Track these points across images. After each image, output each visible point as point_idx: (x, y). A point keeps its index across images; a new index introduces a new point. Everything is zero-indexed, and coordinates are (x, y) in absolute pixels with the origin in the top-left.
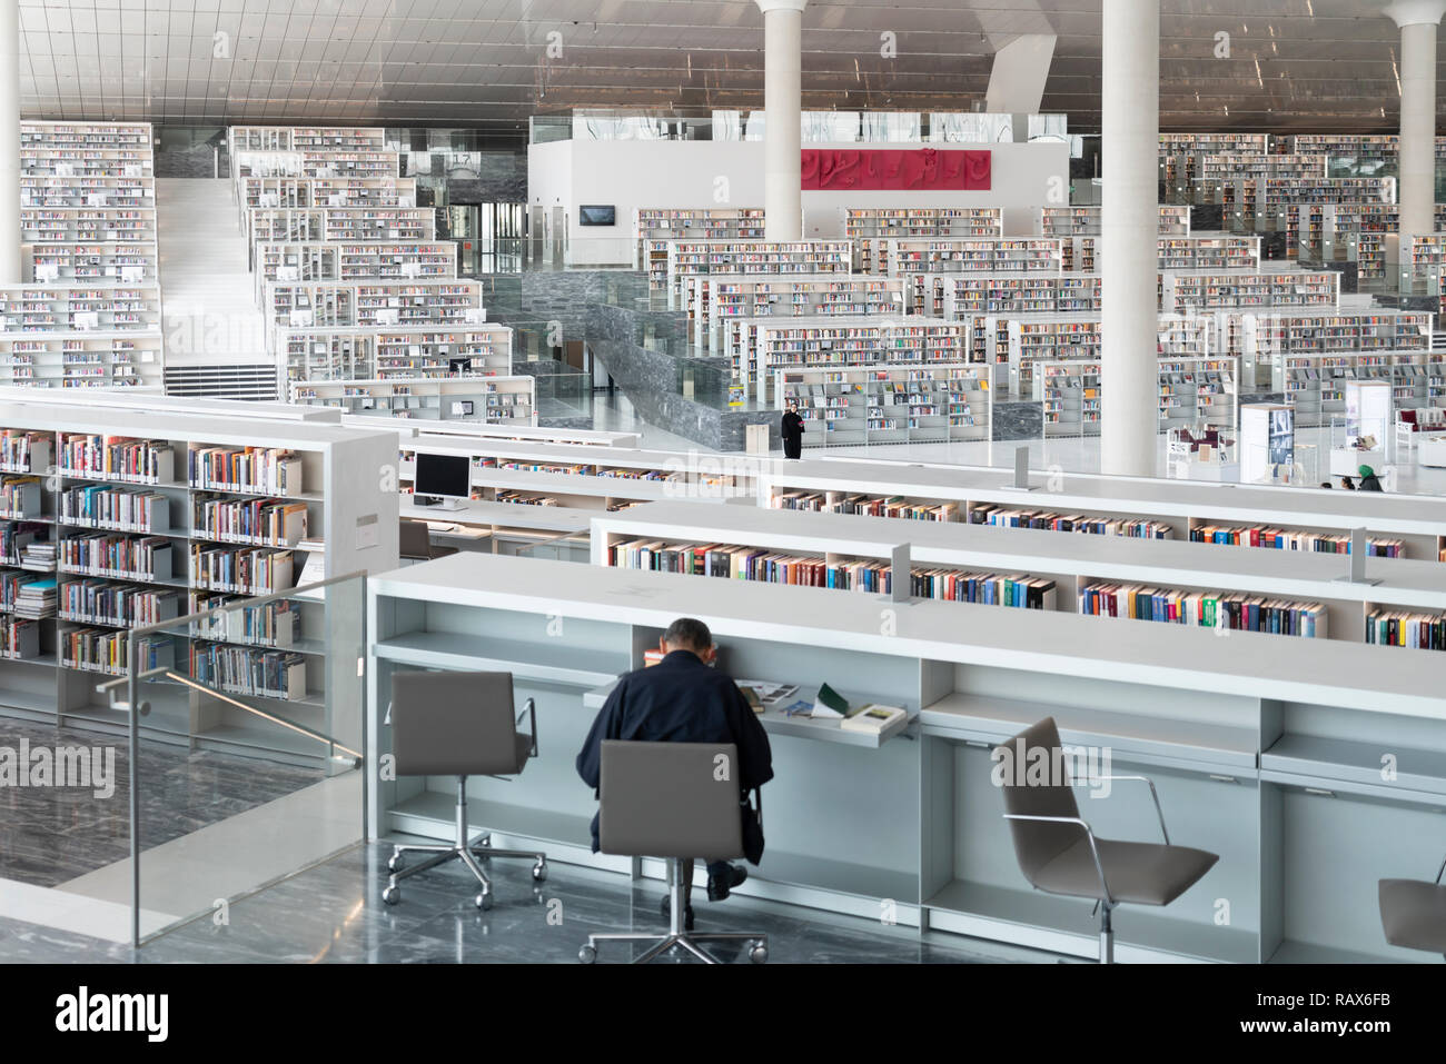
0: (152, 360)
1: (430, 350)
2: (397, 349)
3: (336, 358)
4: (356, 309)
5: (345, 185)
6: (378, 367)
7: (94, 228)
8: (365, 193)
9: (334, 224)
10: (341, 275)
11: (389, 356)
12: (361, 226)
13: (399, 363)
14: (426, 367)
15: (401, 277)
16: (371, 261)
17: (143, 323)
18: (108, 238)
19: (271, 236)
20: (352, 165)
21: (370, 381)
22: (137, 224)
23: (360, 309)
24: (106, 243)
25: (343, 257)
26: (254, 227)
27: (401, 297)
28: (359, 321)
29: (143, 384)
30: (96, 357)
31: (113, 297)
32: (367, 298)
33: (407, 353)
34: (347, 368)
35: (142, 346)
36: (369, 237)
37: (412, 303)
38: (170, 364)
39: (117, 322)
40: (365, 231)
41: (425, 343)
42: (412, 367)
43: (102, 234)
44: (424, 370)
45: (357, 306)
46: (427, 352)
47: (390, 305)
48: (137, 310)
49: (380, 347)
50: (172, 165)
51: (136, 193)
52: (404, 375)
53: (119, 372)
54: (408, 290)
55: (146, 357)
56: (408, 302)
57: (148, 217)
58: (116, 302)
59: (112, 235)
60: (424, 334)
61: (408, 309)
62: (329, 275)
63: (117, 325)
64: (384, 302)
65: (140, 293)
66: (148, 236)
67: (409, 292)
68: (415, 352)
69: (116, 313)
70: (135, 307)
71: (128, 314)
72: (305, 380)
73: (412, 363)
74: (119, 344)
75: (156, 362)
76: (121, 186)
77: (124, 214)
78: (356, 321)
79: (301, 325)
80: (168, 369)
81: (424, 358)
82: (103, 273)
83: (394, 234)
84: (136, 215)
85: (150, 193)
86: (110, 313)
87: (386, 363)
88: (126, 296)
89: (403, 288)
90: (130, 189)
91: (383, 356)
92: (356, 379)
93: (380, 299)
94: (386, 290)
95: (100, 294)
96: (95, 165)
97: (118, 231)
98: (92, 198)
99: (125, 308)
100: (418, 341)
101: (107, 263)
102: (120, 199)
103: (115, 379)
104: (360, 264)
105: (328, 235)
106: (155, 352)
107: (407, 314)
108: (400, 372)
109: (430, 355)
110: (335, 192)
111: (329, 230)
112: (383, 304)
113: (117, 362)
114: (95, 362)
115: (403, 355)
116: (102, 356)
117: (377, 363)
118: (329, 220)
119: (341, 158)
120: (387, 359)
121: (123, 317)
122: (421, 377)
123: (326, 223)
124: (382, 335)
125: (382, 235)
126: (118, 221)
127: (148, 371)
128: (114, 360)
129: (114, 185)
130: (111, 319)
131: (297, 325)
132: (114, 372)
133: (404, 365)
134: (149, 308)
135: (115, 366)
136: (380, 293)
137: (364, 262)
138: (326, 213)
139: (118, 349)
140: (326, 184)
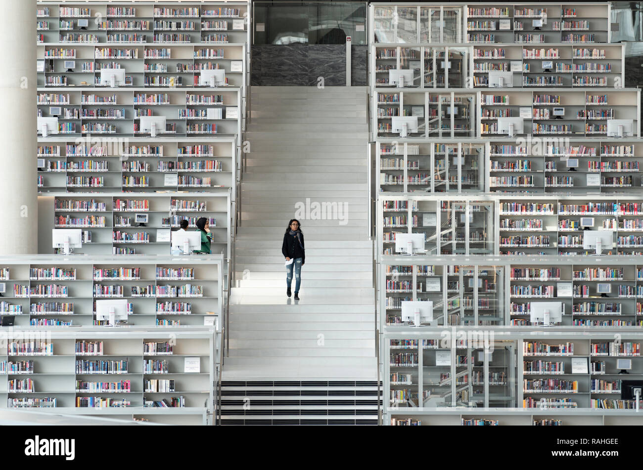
0: (198, 370)
1: (603, 366)
2: (552, 363)
3: (463, 374)
4: (508, 300)
5: (529, 101)
6: (523, 390)
7: (145, 170)
8: (562, 113)
9: (501, 165)
10: (498, 246)
11: (540, 372)
12: (542, 168)
13: (556, 384)
14: (597, 391)
15: (580, 251)
16: (545, 225)
17: (196, 314)
18: (166, 184)
19: (406, 182)
20: (550, 65)
21: (512, 410)
22: (208, 164)
23: (512, 300)
24: (159, 194)
25: (502, 218)
26: (378, 168)
27: (576, 283)
28: (512, 317)
29: (186, 405)
30: (120, 364)
31: (153, 276)
32: (525, 283)
33: (568, 369)
34: (479, 389)
35: (188, 350)
36: (555, 184)
37: (593, 291)
38: (228, 376)
39: (160, 312)
40: (549, 175)
41: (595, 354)
42: (576, 391)
43: (156, 178)
44: (594, 396)
45: (509, 296)
46: (598, 369)
47: (559, 294)
48: (188, 295)
49: (526, 359)
50: (282, 64)
51: (214, 114)
52: (563, 402)
53: (152, 388)
54: (587, 271)
55: (191, 366)
56: (586, 290)
57: (224, 153)
58: (160, 283)
59: (172, 180)
60: (594, 341)
61: (587, 300)
62: (480, 246)
63: (160, 318)
64: (549, 289)
65: (194, 270)
66: (223, 181)
67: (589, 276)
68: (580, 367)
69: (160, 301)
70: (186, 292)
71: (176, 301)
72: (417, 405)
73: (576, 384)
74: (152, 346)
75: (203, 373)
76: (191, 103)
77: (189, 149)
78: (508, 318)
79: (417, 322)
80: (225, 384)
81: (594, 378)
82: (152, 238)
83: (594, 180)
84: (206, 150)
85: (234, 113)
86: (151, 299)
87: (536, 384)
88: (173, 276)
89: (579, 269)
90: (204, 107)
91: (532, 372)
92: (491, 406)
93: (544, 285)
94: (553, 271)
95: (138, 271)
96: (159, 69)
97: (180, 175)
98: (147, 123)
99: (171, 294)
100: (585, 350)
101: (158, 223)
102: (190, 123)
103: (147, 397)
104: (528, 228)
105: (491, 182)
106: (203, 359)
107: (585, 309)
108: (557, 397)
109: (602, 373)
110: (513, 112)
111: (492, 174)
112: (549, 294)
113: (150, 372)
114: (119, 372)
115: (562, 372)
116: (129, 363)
117: (522, 382)
118: (492, 159)
119: (531, 55)
120: (538, 377)
121: (168, 306)
122: (590, 406)
123: (489, 163)
124: (530, 341)
125: (575, 182)
126: (180, 159)
127: (193, 386)
128: (144, 368)
129: (182, 101)
130: (151, 309)
131: (411, 323)
132: (145, 387)
133: (564, 387)
134: (206, 293)
135: (147, 378)
136: (544, 276)
137: (534, 225)
138: (489, 148)
139: (151, 353)
140: (498, 99)
